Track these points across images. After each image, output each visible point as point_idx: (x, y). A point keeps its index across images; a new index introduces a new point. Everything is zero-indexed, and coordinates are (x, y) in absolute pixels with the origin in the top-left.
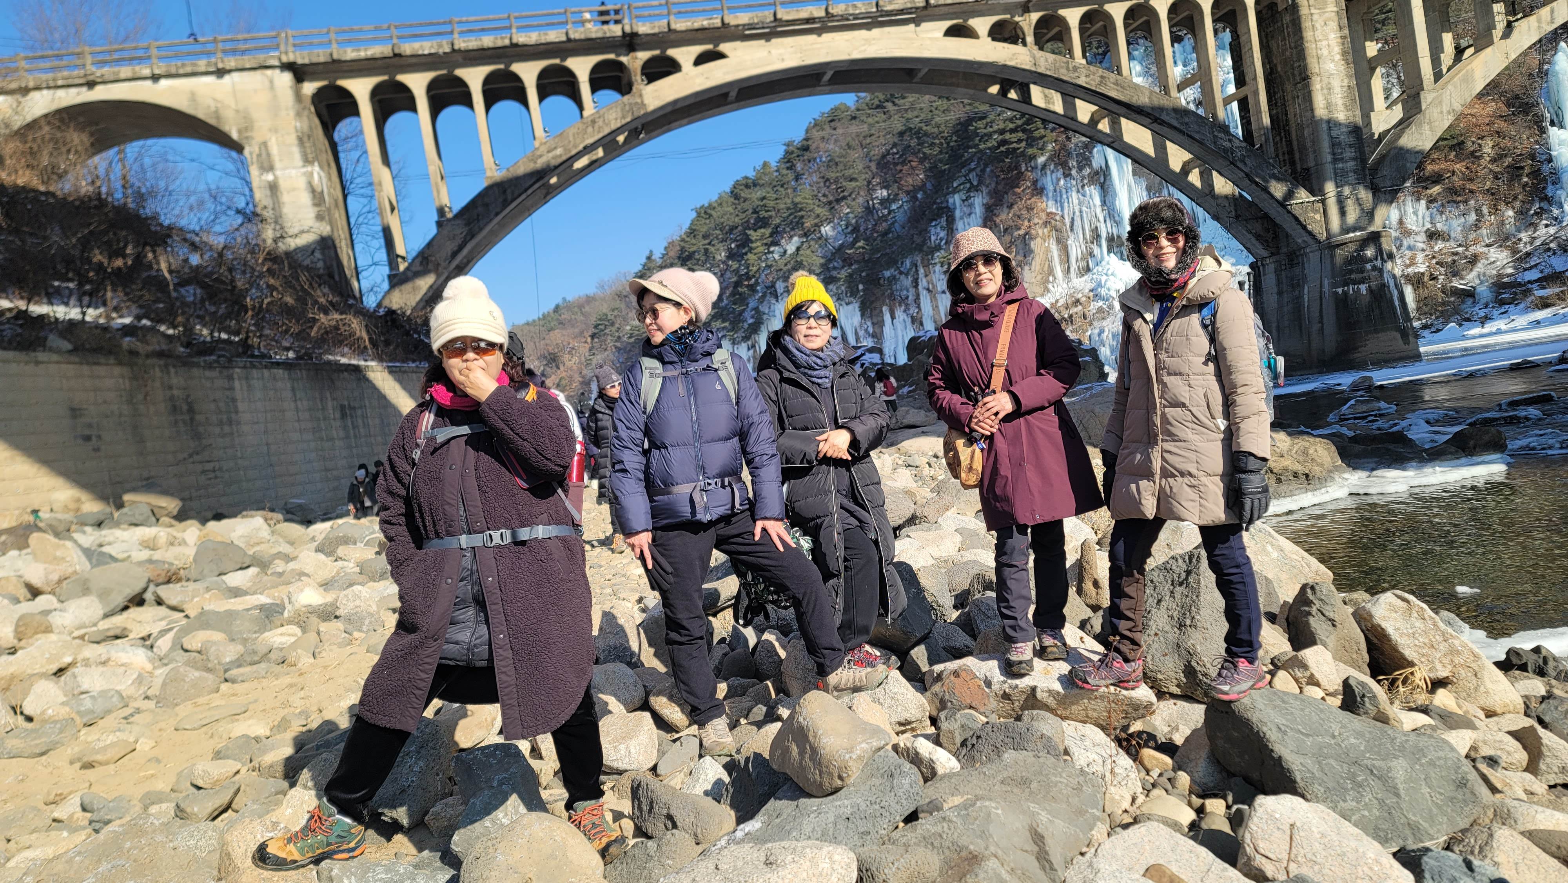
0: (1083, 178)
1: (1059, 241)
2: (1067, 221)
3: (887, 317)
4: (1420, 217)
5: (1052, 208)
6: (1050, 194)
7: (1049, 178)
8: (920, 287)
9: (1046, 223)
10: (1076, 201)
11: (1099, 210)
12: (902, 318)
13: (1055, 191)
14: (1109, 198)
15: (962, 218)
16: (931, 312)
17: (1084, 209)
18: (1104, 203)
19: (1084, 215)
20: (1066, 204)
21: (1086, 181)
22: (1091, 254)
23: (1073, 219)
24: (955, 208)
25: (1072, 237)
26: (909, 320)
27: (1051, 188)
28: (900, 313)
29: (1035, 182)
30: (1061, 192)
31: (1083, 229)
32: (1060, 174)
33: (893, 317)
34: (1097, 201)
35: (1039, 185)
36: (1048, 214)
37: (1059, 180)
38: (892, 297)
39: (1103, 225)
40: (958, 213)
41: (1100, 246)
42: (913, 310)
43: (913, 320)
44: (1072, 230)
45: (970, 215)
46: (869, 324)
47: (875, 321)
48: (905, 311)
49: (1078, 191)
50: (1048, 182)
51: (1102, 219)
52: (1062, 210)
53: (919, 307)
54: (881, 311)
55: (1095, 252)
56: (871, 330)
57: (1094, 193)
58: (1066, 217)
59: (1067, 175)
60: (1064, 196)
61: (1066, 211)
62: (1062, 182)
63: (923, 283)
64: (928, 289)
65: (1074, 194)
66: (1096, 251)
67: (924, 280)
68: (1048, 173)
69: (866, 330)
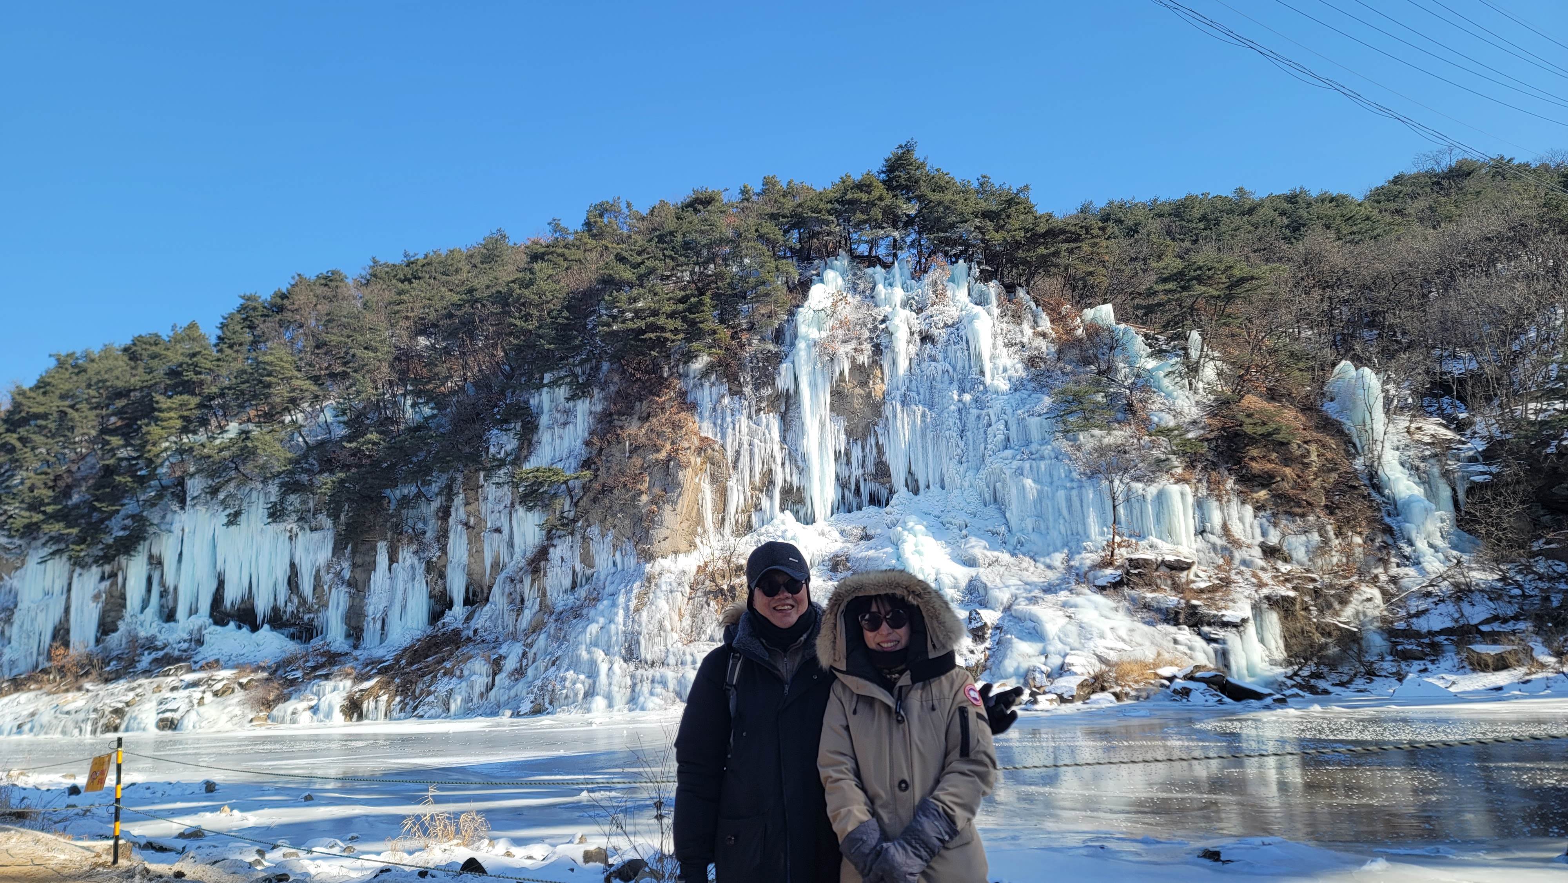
0: (760, 400)
1: (714, 479)
2: (730, 454)
3: (382, 559)
4: (1247, 525)
5: (707, 430)
6: (707, 414)
7: (707, 392)
8: (451, 520)
9: (700, 450)
10: (744, 429)
11: (776, 447)
12: (409, 562)
13: (714, 409)
14: (791, 436)
15: (550, 427)
16: (465, 559)
17: (756, 441)
18: (784, 439)
19: (756, 450)
20: (730, 431)
21: (764, 405)
22: (758, 507)
23: (738, 453)
24: (540, 413)
25: (734, 477)
26: (421, 568)
27: (709, 405)
28: (407, 556)
29: (683, 394)
30: (723, 411)
31: (752, 470)
32: (724, 389)
33: (392, 559)
34: (776, 434)
35: (690, 398)
36: (703, 439)
37: (723, 396)
38: (398, 530)
39: (779, 469)
40: (544, 420)
41: (771, 498)
42: (434, 553)
43: (430, 567)
44: (735, 467)
45: (565, 424)
46: (346, 565)
47: (359, 560)
48: (416, 552)
49: (750, 417)
50: (706, 395)
51: (779, 461)
52: (724, 436)
53: (444, 550)
54: (374, 548)
55: (763, 504)
56: (347, 574)
57: (772, 422)
58: (728, 448)
59: (736, 392)
60: (729, 419)
61: (729, 440)
62: (726, 400)
63: (459, 512)
64: (467, 525)
65: (744, 420)
66: (765, 503)
67: (462, 510)
68: (707, 384)
69: (338, 574)
